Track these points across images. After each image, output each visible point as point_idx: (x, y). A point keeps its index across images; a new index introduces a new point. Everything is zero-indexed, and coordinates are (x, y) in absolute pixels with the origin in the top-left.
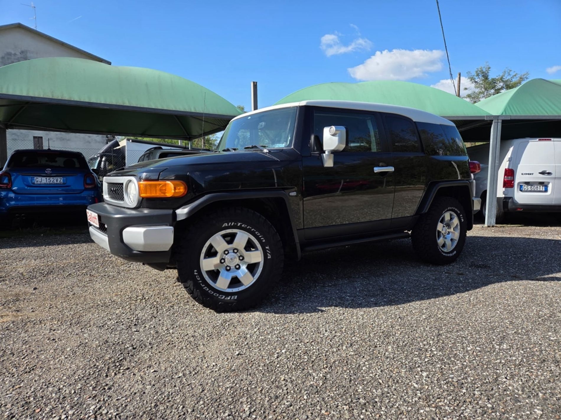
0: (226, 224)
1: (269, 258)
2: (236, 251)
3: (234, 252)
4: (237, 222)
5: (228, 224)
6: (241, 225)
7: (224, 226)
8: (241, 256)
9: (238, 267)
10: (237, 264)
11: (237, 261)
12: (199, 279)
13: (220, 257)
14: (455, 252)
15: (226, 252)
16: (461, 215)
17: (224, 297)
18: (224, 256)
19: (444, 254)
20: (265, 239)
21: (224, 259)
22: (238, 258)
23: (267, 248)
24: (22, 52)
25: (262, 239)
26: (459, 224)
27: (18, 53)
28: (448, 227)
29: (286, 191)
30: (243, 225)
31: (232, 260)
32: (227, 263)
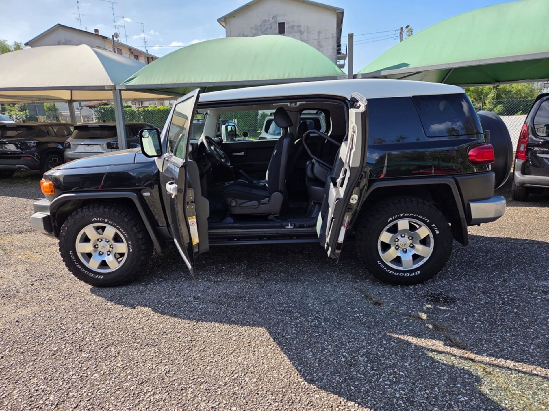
2: (107, 240)
4: (104, 218)
8: (112, 245)
10: (108, 250)
11: (108, 248)
12: (74, 258)
13: (94, 243)
14: (419, 272)
15: (100, 240)
16: (434, 225)
17: (93, 275)
18: (98, 243)
19: (390, 272)
20: (127, 235)
21: (97, 245)
22: (108, 246)
23: (130, 243)
24: (274, 17)
25: (125, 235)
26: (431, 236)
27: (271, 19)
28: (411, 238)
29: (142, 191)
30: (109, 222)
31: (103, 246)
32: (100, 249)
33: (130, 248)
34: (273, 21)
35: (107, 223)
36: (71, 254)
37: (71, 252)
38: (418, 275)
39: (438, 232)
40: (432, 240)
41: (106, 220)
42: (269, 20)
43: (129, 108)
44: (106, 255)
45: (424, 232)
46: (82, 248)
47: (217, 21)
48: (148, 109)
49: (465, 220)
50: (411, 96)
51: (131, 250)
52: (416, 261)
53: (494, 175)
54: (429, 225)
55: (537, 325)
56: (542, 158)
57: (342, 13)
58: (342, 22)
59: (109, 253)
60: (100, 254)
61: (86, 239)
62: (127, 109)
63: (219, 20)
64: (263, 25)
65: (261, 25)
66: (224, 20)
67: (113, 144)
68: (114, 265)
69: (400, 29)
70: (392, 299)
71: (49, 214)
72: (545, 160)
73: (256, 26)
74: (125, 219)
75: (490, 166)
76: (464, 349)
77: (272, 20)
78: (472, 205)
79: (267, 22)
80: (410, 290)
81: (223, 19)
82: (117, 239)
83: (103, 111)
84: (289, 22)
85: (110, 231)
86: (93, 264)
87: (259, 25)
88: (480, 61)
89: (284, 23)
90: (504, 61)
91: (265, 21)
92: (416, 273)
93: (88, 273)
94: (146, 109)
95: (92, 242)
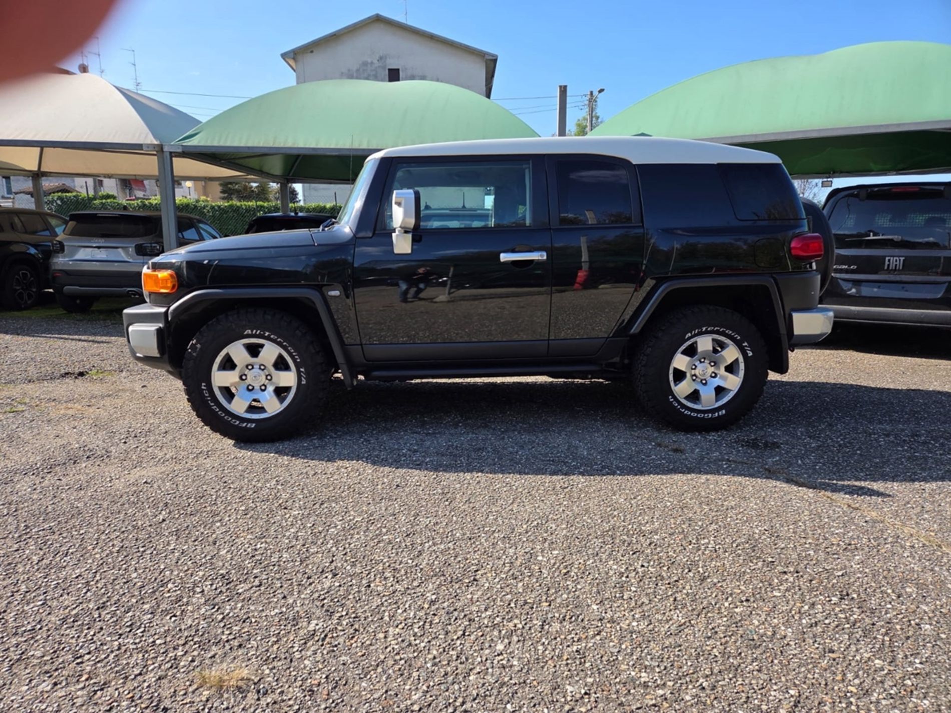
0: (250, 332)
1: (303, 383)
2: (262, 367)
3: (260, 368)
4: (264, 330)
5: (252, 331)
6: (269, 335)
7: (246, 333)
8: (269, 375)
9: (263, 389)
10: (262, 383)
11: (263, 380)
12: (207, 395)
13: (240, 371)
14: (724, 412)
15: (250, 367)
16: (746, 344)
17: (238, 422)
18: (247, 372)
19: (686, 412)
20: (300, 358)
21: (246, 375)
22: (264, 377)
23: (302, 370)
24: (381, 58)
25: (296, 357)
26: (741, 359)
27: (375, 61)
28: (713, 364)
29: (324, 288)
30: (272, 336)
31: (255, 378)
32: (249, 381)
33: (303, 379)
34: (380, 64)
35: (268, 338)
36: (203, 387)
37: (203, 384)
38: (723, 416)
39: (750, 354)
40: (742, 366)
41: (267, 334)
42: (372, 63)
43: (112, 200)
44: (260, 391)
45: (731, 354)
46: (220, 378)
47: (280, 57)
48: (150, 203)
49: (786, 337)
50: (715, 163)
51: (304, 382)
52: (720, 396)
53: (819, 277)
54: (739, 344)
55: (891, 464)
56: (837, 278)
57: (495, 61)
58: (493, 76)
59: (263, 388)
60: (250, 389)
61: (229, 364)
62: (109, 201)
63: (284, 56)
64: (361, 70)
65: (358, 70)
66: (294, 56)
67: (145, 248)
68: (273, 406)
69: (589, 93)
70: (695, 446)
71: (161, 325)
72: (839, 281)
73: (349, 70)
74: (297, 332)
75: (814, 265)
76: (814, 488)
77: (376, 64)
78: (796, 316)
79: (369, 66)
80: (713, 436)
81: (292, 54)
82: (281, 364)
83: (59, 202)
84: (406, 69)
85: (270, 352)
86: (239, 406)
87: (355, 69)
88: (756, 136)
89: (398, 70)
90: (791, 137)
91: (365, 64)
92: (720, 413)
93: (230, 419)
94: (147, 202)
95: (238, 369)
